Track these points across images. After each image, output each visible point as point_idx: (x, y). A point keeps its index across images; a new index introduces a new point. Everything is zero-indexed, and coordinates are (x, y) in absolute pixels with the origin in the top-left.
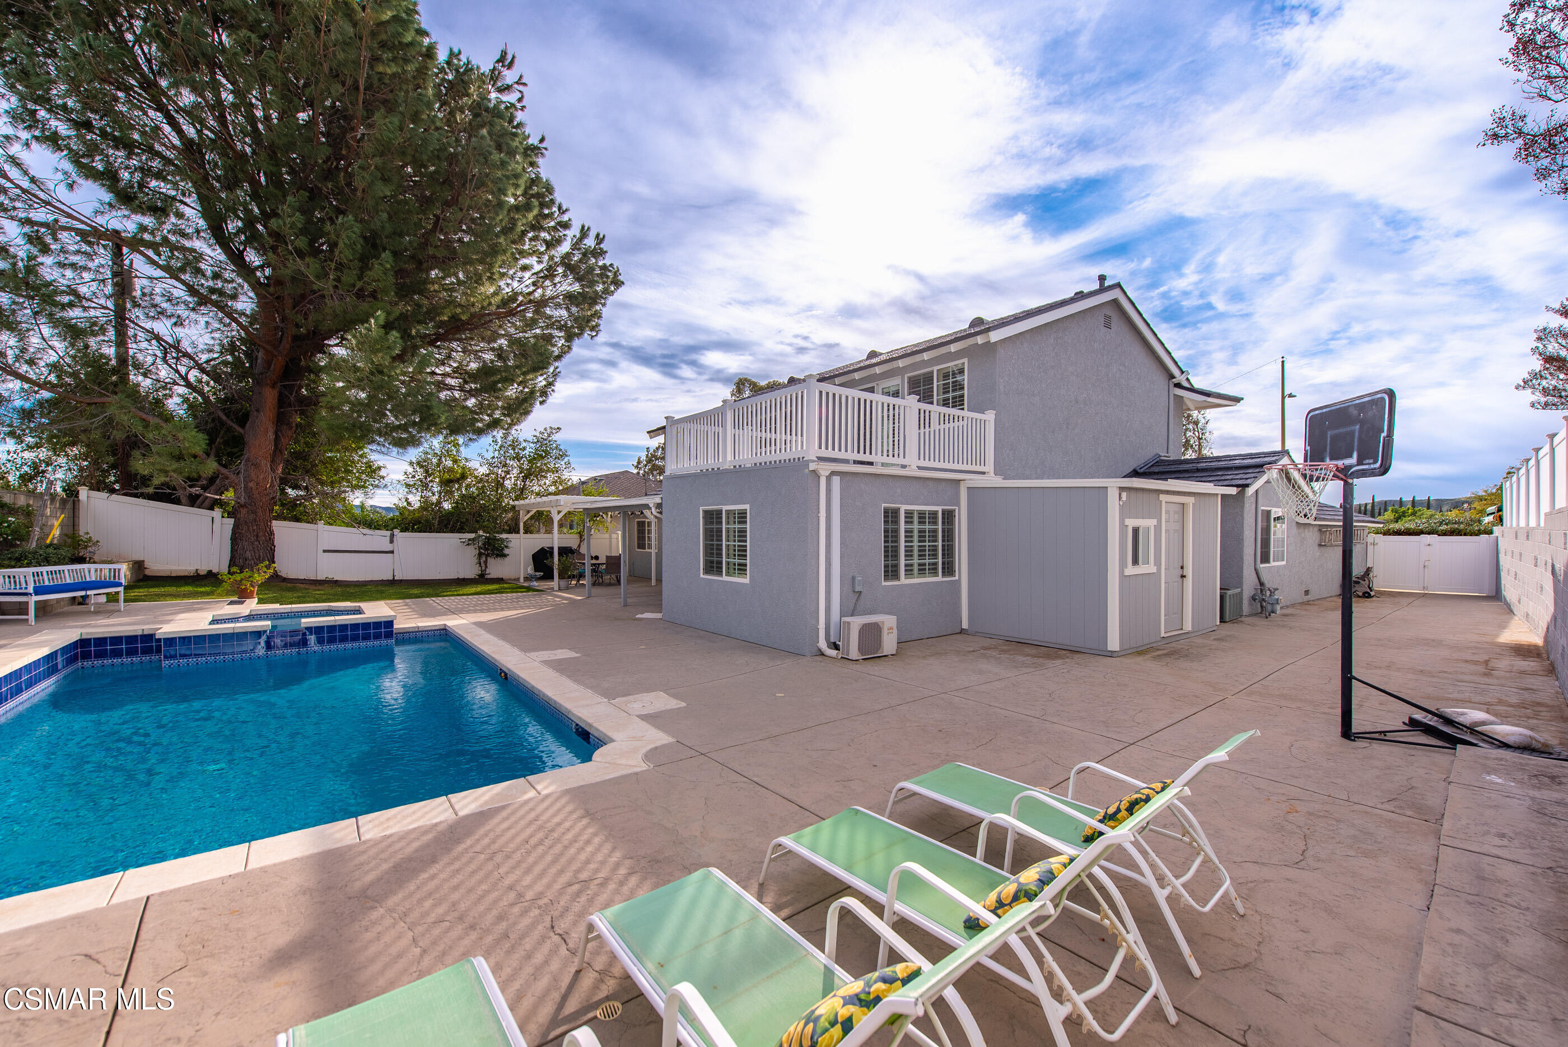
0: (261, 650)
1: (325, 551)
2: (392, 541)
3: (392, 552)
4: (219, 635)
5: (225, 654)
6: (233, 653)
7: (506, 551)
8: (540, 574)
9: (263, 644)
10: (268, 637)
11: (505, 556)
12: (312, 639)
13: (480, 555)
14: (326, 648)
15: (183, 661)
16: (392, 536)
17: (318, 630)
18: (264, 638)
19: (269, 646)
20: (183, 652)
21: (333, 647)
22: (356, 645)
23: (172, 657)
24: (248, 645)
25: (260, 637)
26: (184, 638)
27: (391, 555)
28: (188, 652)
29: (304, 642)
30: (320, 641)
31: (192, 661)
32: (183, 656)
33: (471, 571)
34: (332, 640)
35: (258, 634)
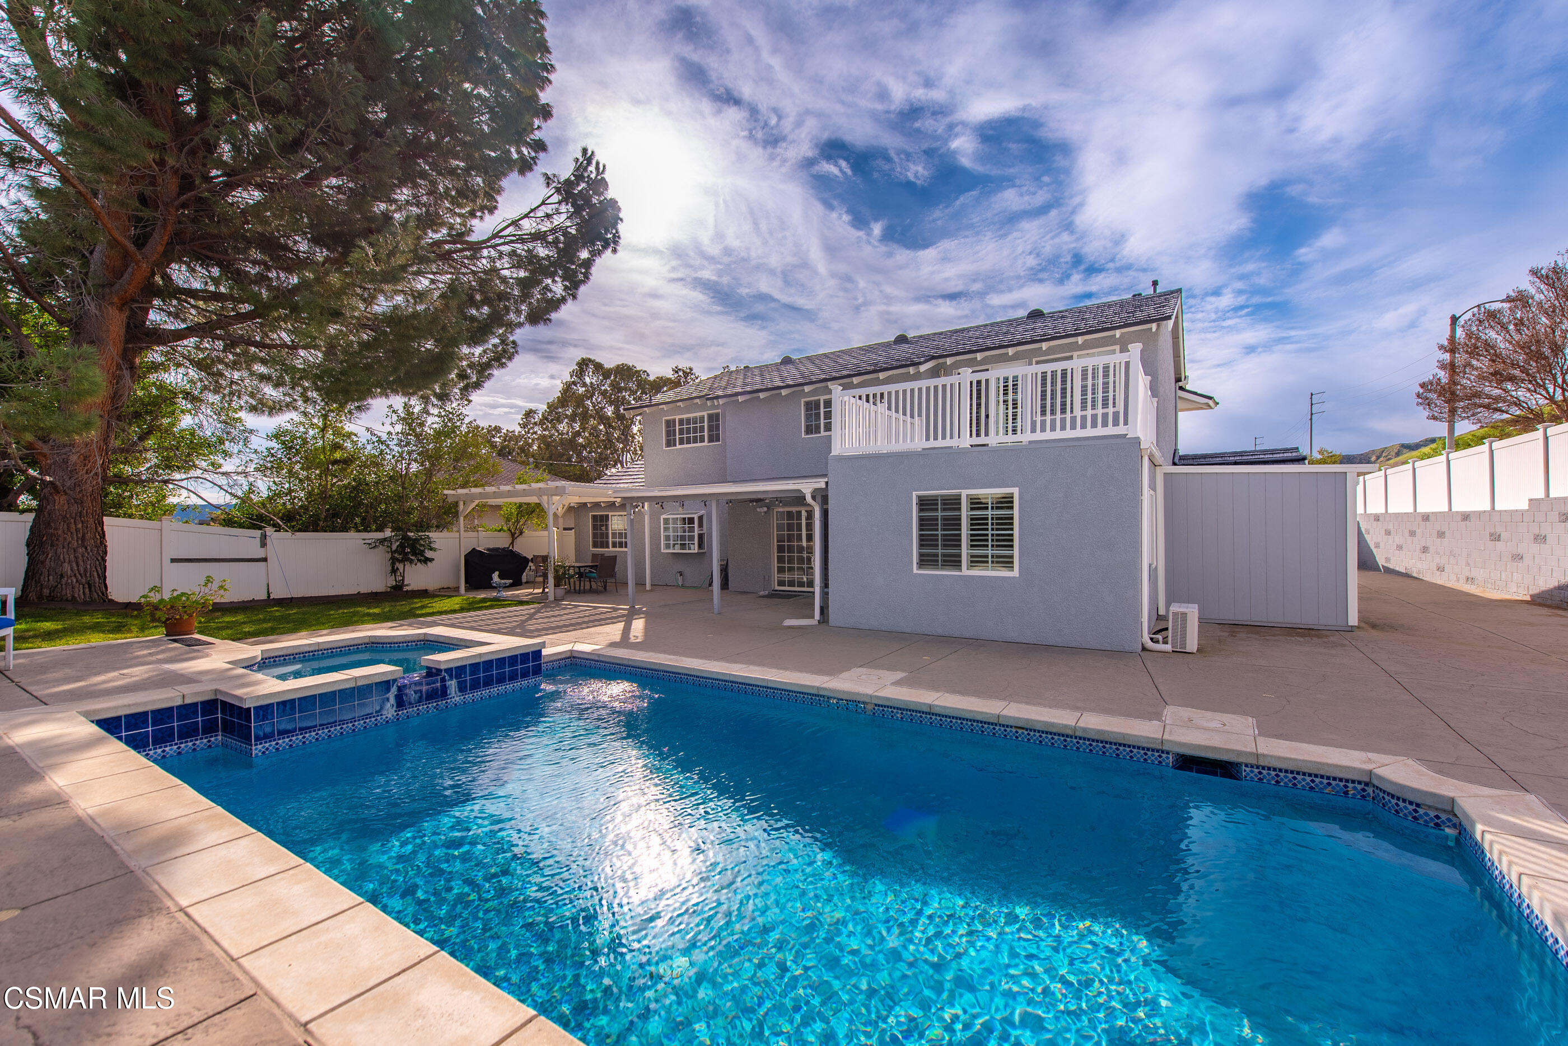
0: (390, 711)
1: (173, 561)
2: (263, 544)
3: (265, 560)
4: (334, 693)
5: (343, 722)
6: (353, 720)
7: (429, 554)
8: (509, 582)
9: (392, 700)
10: (400, 689)
11: (427, 560)
12: (452, 684)
13: (394, 560)
14: (469, 697)
15: (284, 742)
16: (264, 537)
17: (458, 671)
18: (394, 690)
19: (400, 703)
20: (283, 727)
21: (477, 694)
22: (502, 688)
23: (268, 737)
24: (372, 704)
25: (388, 690)
26: (284, 703)
27: (264, 563)
28: (290, 727)
29: (444, 693)
30: (462, 688)
31: (297, 739)
32: (283, 733)
33: (378, 581)
34: (475, 686)
35: (385, 685)
